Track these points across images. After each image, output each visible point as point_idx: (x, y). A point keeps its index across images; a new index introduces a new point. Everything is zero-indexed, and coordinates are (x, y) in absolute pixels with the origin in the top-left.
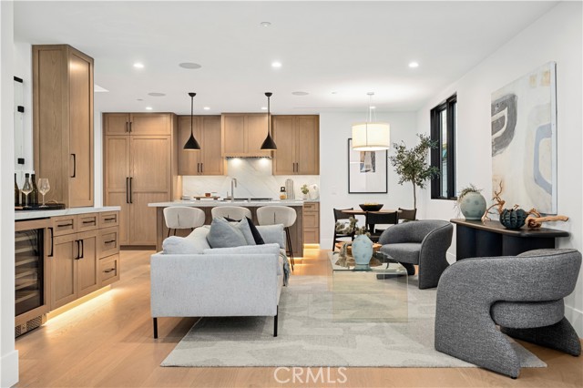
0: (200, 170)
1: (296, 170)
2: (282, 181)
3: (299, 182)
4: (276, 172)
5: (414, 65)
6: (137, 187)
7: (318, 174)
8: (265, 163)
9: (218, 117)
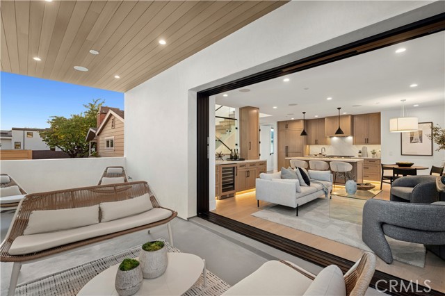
0: (316, 143)
1: (367, 142)
2: (360, 147)
3: (370, 148)
4: (355, 143)
5: (414, 85)
6: (290, 150)
7: (380, 144)
8: (350, 138)
9: (323, 119)
